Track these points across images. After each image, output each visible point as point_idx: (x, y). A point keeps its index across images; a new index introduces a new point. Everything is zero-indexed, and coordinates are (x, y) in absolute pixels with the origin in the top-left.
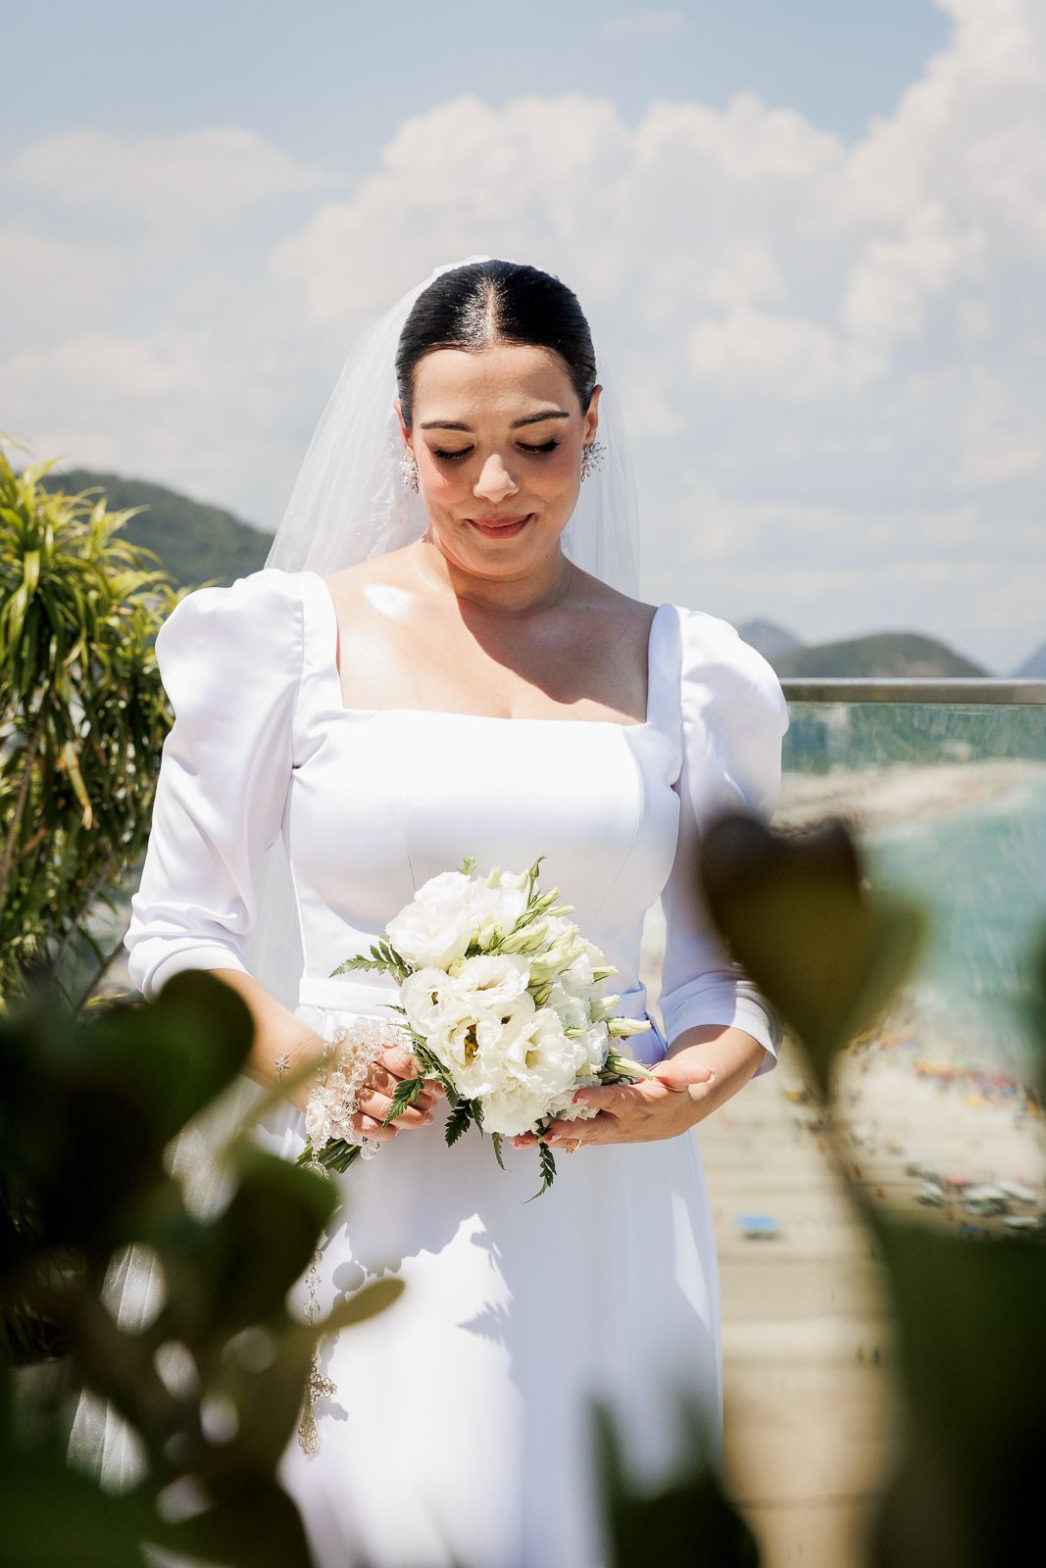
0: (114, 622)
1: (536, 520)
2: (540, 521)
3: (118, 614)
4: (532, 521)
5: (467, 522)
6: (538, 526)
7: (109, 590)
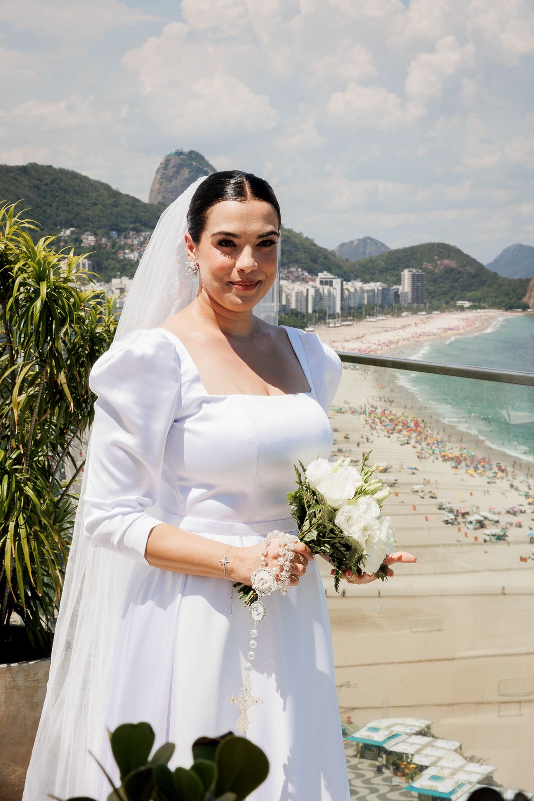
0: (82, 314)
1: (261, 284)
2: (263, 284)
3: (84, 310)
4: (259, 284)
5: (229, 283)
6: (262, 286)
7: (80, 299)
